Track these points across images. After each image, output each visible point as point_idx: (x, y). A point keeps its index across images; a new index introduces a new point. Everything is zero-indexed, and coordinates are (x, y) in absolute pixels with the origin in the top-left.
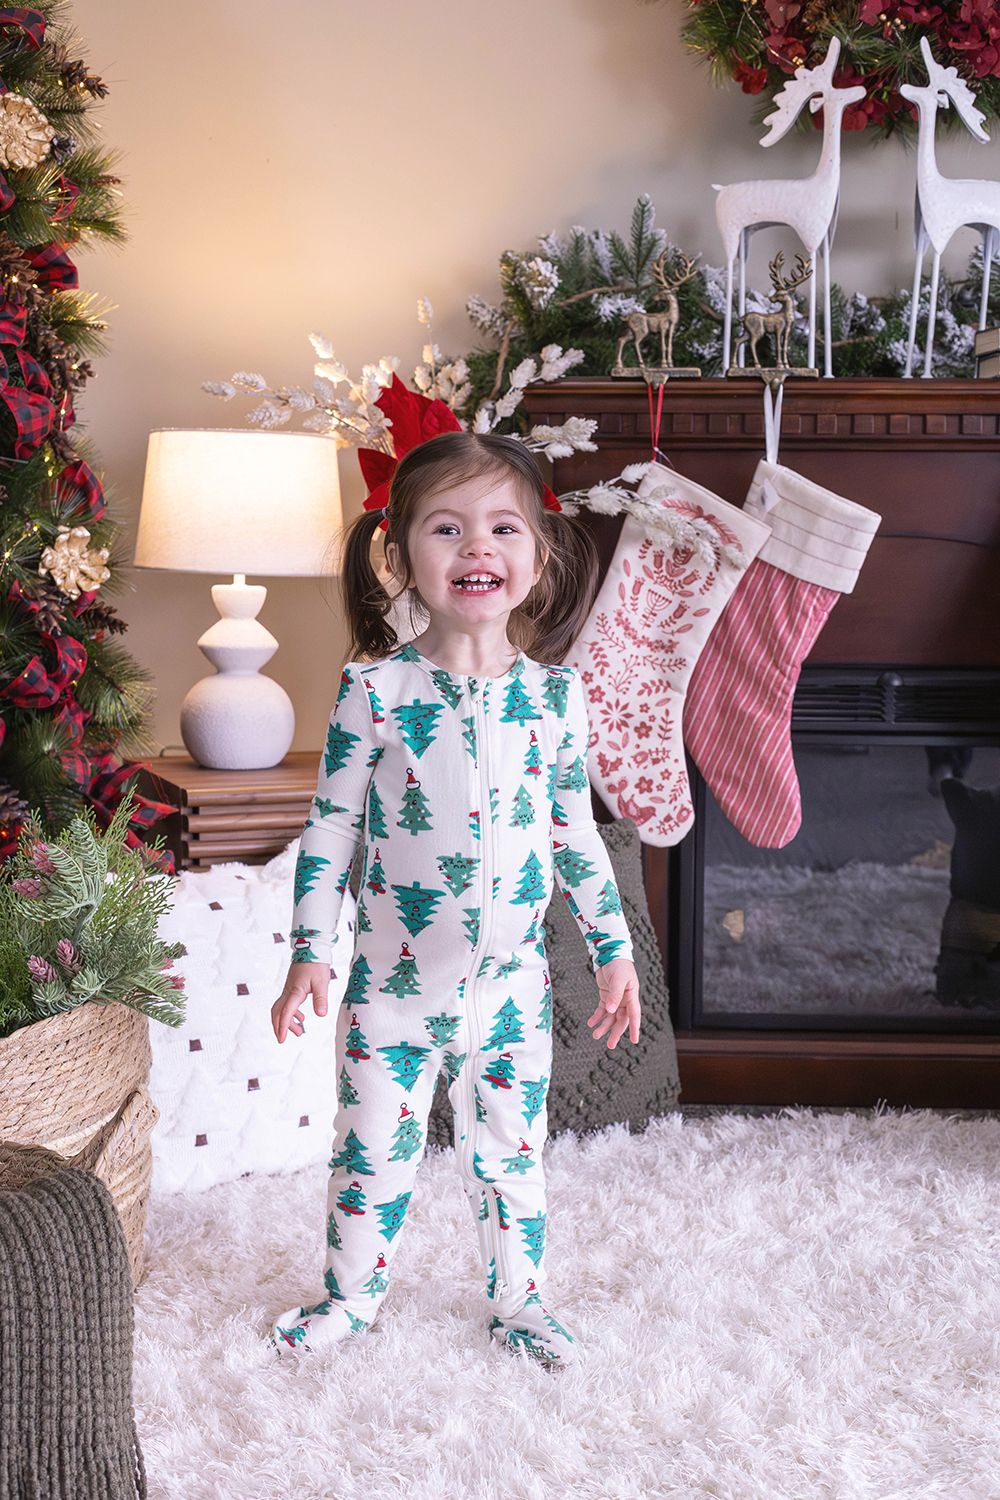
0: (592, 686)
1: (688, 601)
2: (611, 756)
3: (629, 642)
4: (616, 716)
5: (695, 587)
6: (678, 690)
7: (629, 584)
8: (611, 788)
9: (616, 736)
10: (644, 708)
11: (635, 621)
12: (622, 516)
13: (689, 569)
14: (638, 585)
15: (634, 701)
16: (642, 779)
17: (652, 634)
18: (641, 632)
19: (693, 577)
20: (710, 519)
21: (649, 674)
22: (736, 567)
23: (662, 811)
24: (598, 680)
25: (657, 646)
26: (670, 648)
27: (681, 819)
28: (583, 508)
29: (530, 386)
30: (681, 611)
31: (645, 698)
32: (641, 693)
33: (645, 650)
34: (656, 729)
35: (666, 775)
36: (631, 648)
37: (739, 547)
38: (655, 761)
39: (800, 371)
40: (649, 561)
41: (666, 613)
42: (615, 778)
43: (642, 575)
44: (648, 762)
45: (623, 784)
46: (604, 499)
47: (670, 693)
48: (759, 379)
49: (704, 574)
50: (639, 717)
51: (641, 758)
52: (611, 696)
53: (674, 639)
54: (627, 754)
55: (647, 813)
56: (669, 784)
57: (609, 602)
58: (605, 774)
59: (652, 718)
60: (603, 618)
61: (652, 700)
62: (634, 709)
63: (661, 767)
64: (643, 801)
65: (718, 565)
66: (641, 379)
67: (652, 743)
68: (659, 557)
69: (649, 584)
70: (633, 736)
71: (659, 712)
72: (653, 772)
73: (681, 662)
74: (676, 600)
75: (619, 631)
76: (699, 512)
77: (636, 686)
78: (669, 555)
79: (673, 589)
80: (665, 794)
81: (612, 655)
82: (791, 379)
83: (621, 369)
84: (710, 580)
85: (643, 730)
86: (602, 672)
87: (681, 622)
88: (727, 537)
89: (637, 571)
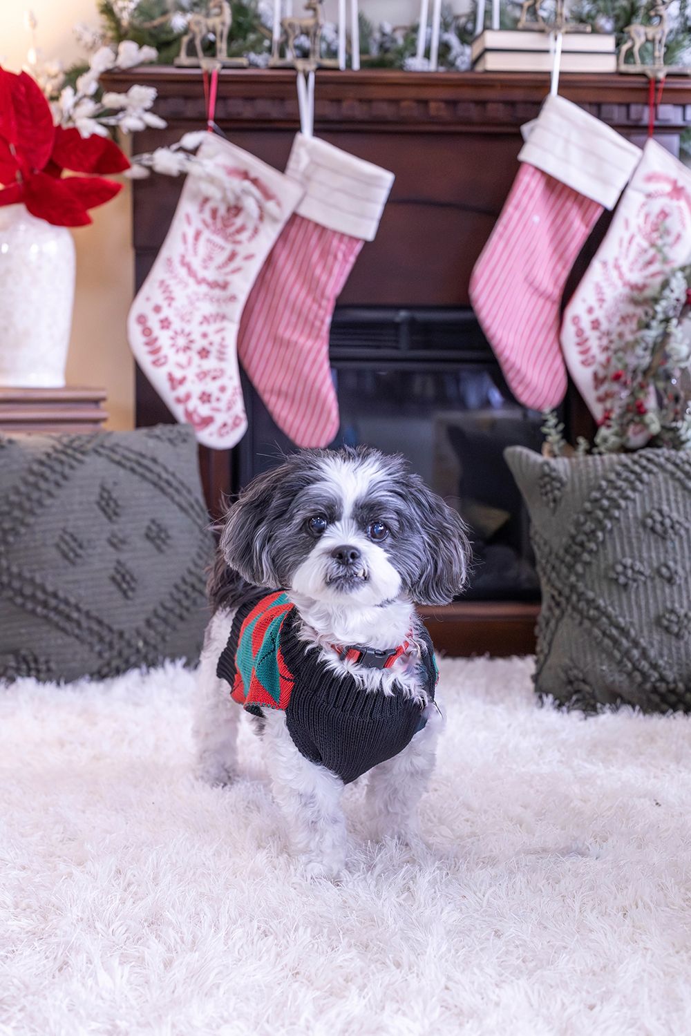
0: (162, 316)
1: (240, 249)
2: (178, 374)
3: (191, 281)
4: (181, 342)
5: (244, 236)
6: (231, 321)
7: (191, 234)
8: (179, 400)
9: (182, 358)
10: (205, 335)
11: (196, 263)
12: (183, 177)
13: (239, 221)
14: (198, 235)
15: (196, 330)
16: (204, 394)
17: (211, 275)
18: (202, 273)
19: (241, 229)
20: (255, 182)
21: (207, 308)
22: (275, 220)
23: (220, 418)
24: (166, 312)
25: (214, 285)
26: (224, 286)
27: (236, 425)
28: (150, 168)
29: (108, 72)
30: (232, 256)
31: (205, 328)
32: (201, 323)
33: (204, 288)
34: (214, 354)
35: (223, 389)
36: (193, 286)
37: (279, 204)
38: (214, 378)
39: (328, 62)
40: (207, 215)
41: (221, 257)
42: (181, 391)
43: (201, 226)
44: (208, 379)
45: (188, 397)
46: (166, 160)
47: (225, 324)
48: (293, 68)
49: (250, 226)
50: (200, 343)
51: (203, 375)
52: (177, 325)
53: (229, 278)
54: (191, 373)
55: (207, 421)
56: (226, 397)
57: (174, 246)
58: (173, 388)
59: (211, 344)
60: (169, 261)
61: (210, 328)
62: (196, 336)
63: (218, 383)
64: (204, 410)
65: (261, 218)
66: (198, 67)
67: (210, 364)
68: (214, 213)
69: (206, 234)
70: (196, 359)
71: (216, 339)
72: (212, 387)
73: (233, 298)
74: (229, 247)
75: (183, 272)
76: (245, 175)
77: (198, 317)
78: (222, 211)
79: (226, 238)
80: (223, 405)
81: (178, 292)
82: (320, 68)
83: (184, 59)
84: (256, 231)
85: (204, 353)
86: (170, 305)
87: (233, 265)
88: (268, 195)
89: (197, 223)
